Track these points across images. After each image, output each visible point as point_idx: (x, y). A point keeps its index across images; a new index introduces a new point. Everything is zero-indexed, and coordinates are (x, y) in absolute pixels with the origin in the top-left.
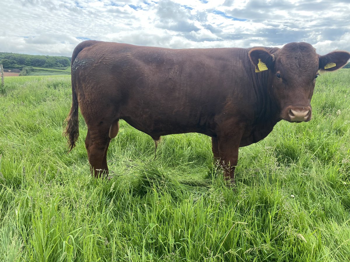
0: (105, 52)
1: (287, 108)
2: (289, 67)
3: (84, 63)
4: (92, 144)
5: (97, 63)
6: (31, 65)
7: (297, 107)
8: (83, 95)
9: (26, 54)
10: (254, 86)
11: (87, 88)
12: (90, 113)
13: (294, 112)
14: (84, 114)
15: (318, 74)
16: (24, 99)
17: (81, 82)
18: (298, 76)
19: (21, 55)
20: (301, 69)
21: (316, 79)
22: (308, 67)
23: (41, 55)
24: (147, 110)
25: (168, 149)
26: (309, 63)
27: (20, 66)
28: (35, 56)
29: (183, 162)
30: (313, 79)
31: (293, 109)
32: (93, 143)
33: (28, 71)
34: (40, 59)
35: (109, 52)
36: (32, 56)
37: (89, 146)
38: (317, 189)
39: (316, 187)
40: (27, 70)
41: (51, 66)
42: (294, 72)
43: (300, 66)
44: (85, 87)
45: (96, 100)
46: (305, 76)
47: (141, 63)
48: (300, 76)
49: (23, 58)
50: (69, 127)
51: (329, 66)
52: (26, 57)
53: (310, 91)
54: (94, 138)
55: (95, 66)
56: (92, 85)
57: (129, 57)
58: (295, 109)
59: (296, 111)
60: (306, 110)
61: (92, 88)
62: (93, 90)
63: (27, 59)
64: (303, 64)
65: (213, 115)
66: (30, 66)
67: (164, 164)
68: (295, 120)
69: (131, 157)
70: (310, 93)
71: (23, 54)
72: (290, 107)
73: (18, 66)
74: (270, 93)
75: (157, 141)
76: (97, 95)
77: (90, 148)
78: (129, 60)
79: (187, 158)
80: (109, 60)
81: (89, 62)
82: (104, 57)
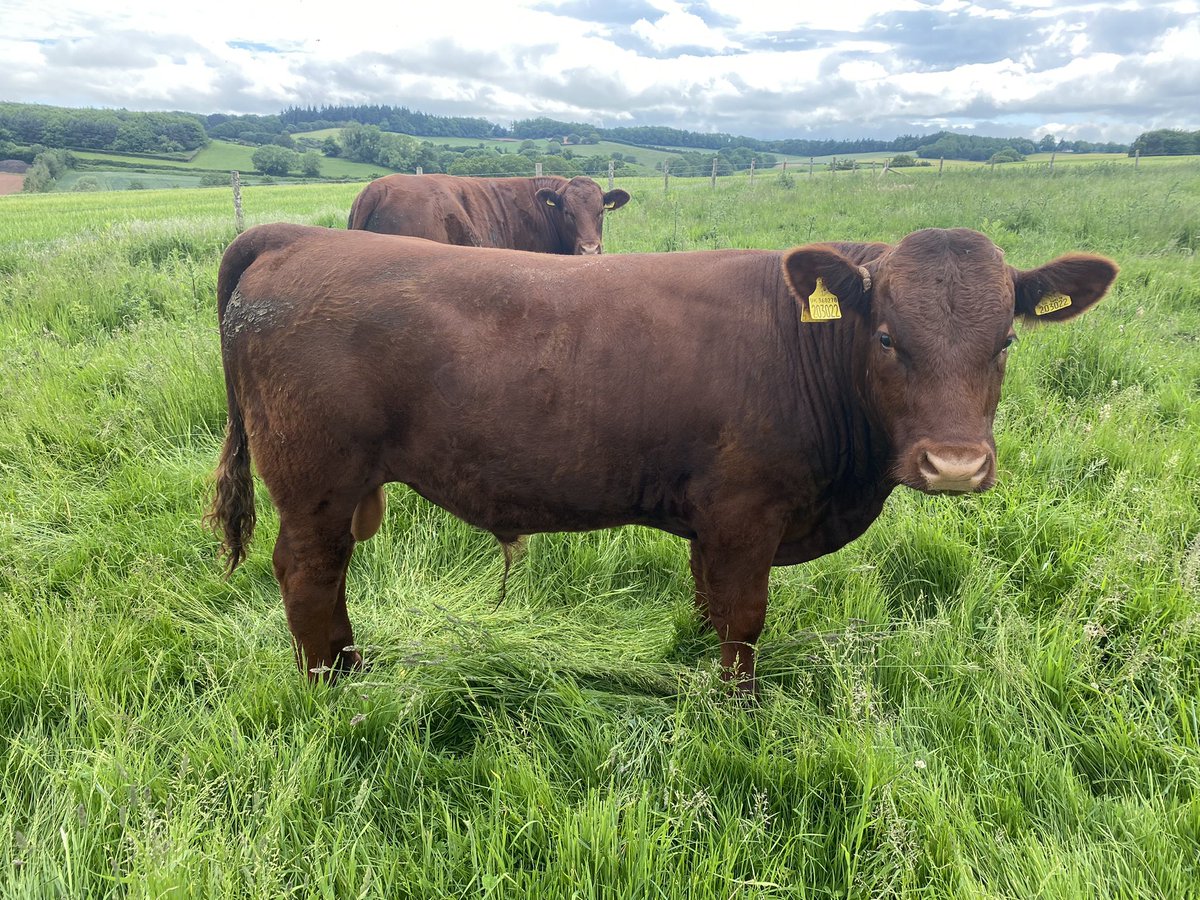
0: (329, 276)
1: (916, 445)
2: (918, 312)
3: (261, 313)
4: (296, 569)
5: (302, 318)
6: (66, 144)
7: (947, 443)
8: (260, 418)
9: (46, 103)
10: (807, 386)
11: (275, 397)
12: (284, 477)
13: (937, 461)
14: (266, 476)
15: (1015, 336)
16: (51, 314)
17: (255, 374)
18: (946, 341)
19: (28, 108)
20: (956, 318)
21: (1009, 348)
22: (980, 310)
23: (100, 108)
24: (472, 467)
25: (548, 541)
26: (981, 298)
27: (26, 149)
28: (76, 110)
29: (594, 591)
30: (997, 352)
31: (932, 451)
32: (300, 565)
33: (57, 166)
34: (96, 124)
35: (343, 280)
36: (68, 111)
37: (287, 572)
38: (1008, 708)
39: (1003, 702)
40: (50, 164)
41: (135, 147)
42: (935, 327)
43: (953, 308)
44: (268, 392)
45: (305, 437)
46: (971, 341)
47: (447, 314)
48: (952, 342)
49: (34, 121)
50: (224, 501)
51: (1048, 306)
52: (45, 114)
53: (990, 390)
54: (302, 552)
55: (298, 326)
56: (291, 387)
57: (407, 295)
58: (940, 452)
59: (944, 459)
60: (976, 454)
61: (290, 397)
62: (294, 404)
63: (50, 124)
64: (963, 301)
65: (684, 478)
66: (62, 148)
67: (535, 595)
68: (943, 488)
69: (424, 569)
70: (989, 397)
71: (32, 102)
72: (924, 442)
73: (19, 148)
74: (860, 393)
75: (509, 547)
76: (308, 420)
77: (289, 581)
78: (410, 305)
79: (608, 575)
80: (342, 306)
81: (278, 312)
82: (328, 298)
